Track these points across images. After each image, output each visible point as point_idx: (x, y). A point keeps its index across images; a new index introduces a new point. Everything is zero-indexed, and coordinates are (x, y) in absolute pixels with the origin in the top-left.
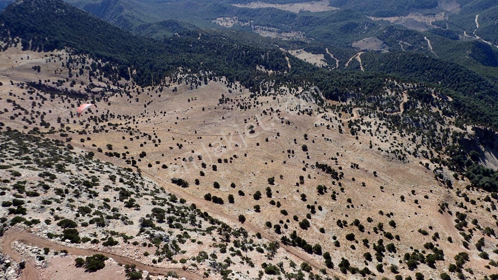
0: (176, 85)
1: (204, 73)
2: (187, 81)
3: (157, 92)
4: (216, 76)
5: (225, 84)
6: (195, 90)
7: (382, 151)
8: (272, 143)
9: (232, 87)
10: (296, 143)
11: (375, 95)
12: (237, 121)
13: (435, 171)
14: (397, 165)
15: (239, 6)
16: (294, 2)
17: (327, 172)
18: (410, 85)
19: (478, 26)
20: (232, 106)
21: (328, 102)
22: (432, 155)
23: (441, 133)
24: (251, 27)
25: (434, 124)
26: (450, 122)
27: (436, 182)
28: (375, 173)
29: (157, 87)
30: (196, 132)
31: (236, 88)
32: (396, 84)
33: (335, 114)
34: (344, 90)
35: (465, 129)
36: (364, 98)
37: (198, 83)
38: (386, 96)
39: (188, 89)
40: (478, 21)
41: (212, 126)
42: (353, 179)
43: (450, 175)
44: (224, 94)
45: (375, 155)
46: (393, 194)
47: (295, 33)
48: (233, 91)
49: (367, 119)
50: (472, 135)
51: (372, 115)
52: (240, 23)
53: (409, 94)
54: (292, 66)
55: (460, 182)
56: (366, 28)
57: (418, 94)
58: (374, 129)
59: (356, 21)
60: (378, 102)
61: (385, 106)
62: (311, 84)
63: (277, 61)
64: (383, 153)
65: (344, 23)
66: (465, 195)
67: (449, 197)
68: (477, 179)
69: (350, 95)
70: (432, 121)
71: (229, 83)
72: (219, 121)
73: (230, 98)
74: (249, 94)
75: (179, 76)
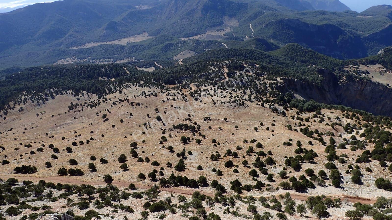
0: (22, 105)
1: (50, 91)
2: (33, 100)
3: (1, 116)
4: (62, 91)
5: (72, 94)
6: (44, 105)
7: (225, 103)
8: (127, 122)
9: (80, 95)
10: (150, 118)
11: (203, 73)
12: (89, 117)
13: (270, 107)
14: (240, 110)
15: (75, 48)
16: (120, 38)
17: (186, 130)
18: (226, 62)
19: (253, 31)
20: (83, 108)
21: (169, 86)
22: (262, 99)
23: (261, 86)
24: (90, 62)
25: (254, 81)
26: (264, 79)
27: (274, 114)
28: (226, 119)
29: (2, 112)
30: (47, 134)
31: (83, 96)
32: (216, 63)
33: (177, 91)
34: (178, 75)
35: (276, 80)
36: (196, 77)
37: (44, 99)
38: (212, 71)
39: (36, 106)
40: (252, 28)
41: (63, 126)
42: (210, 128)
43: (281, 108)
44: (73, 102)
45: (220, 108)
46: (247, 130)
47: (127, 59)
48: (80, 98)
49: (203, 88)
50: (282, 83)
51: (206, 84)
52: (80, 60)
53: (228, 67)
54: (131, 72)
55: (290, 111)
56: (180, 45)
57: (234, 66)
58: (212, 92)
59: (172, 42)
60: (208, 77)
61: (213, 77)
62: (150, 77)
63: (116, 70)
64: (226, 105)
65: (163, 45)
66: (298, 118)
67: (288, 122)
68: (301, 105)
69: (184, 78)
70: (252, 80)
71: (76, 93)
72: (71, 122)
73: (79, 104)
74: (96, 97)
75: (23, 98)
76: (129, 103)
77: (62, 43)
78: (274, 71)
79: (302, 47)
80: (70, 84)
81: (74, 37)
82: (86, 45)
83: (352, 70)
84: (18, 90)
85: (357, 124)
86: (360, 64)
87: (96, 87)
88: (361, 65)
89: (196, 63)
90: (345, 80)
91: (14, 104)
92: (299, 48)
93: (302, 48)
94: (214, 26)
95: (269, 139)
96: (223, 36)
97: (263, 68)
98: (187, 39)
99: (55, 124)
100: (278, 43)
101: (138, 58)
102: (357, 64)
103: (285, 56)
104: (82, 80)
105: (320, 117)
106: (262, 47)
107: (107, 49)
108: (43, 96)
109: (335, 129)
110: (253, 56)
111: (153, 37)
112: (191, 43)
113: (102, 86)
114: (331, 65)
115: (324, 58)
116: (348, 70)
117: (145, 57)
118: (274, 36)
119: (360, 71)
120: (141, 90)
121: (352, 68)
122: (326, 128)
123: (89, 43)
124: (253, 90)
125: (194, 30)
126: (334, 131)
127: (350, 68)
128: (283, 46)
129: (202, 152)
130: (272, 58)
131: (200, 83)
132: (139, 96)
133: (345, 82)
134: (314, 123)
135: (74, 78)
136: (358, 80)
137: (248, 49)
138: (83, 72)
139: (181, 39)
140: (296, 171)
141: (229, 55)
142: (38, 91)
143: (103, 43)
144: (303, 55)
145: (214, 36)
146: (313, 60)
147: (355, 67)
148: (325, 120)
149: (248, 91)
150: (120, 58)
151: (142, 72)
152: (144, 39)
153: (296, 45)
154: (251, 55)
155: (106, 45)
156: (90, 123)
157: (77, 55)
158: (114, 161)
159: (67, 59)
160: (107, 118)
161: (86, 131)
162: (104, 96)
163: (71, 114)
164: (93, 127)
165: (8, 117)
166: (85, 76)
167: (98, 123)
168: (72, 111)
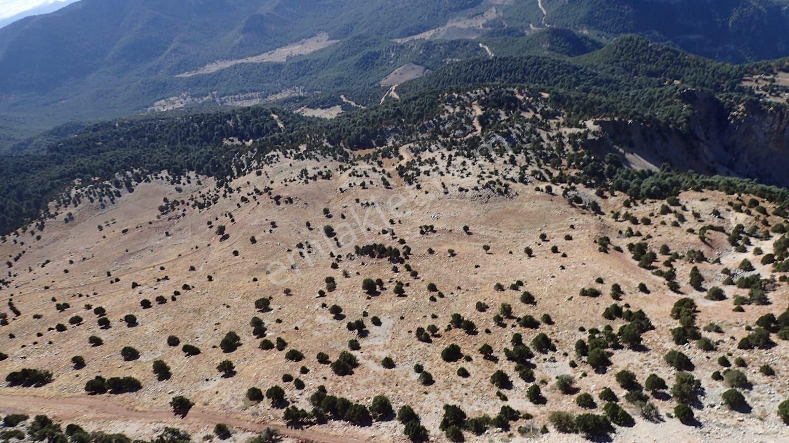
0: (71, 209)
1: (124, 175)
2: (92, 196)
3: (33, 233)
4: (148, 174)
5: (168, 180)
6: (112, 207)
7: (467, 191)
8: (264, 243)
9: (182, 182)
10: (311, 229)
11: (429, 119)
12: (194, 230)
13: (565, 193)
14: (499, 205)
15: (186, 75)
16: (272, 48)
17: (380, 257)
18: (478, 91)
19: (545, 12)
20: (184, 210)
21: (357, 153)
22: (550, 174)
23: (552, 143)
24: (215, 101)
25: (535, 133)
26: (558, 125)
27: (573, 210)
28: (466, 228)
29: (35, 224)
30: (109, 274)
31: (189, 182)
32: (456, 96)
33: (372, 164)
34: (377, 127)
35: (585, 126)
36: (413, 130)
37: (114, 194)
38: (446, 115)
39: (97, 209)
40: (543, 6)
41: (143, 254)
42: (431, 252)
43: (590, 194)
44: (168, 197)
45: (457, 202)
46: (511, 253)
47: (288, 91)
48: (183, 188)
49: (426, 155)
50: (597, 132)
51: (433, 147)
52: (196, 99)
53: (481, 103)
54: (285, 124)
55: (612, 200)
56: (393, 55)
57: (495, 101)
58: (442, 165)
59: (376, 49)
60: (438, 128)
61: (450, 129)
62: (321, 135)
63: (256, 122)
64: (469, 194)
65: (359, 56)
66: (627, 217)
67: (604, 227)
68: (635, 186)
69: (389, 133)
70: (531, 129)
71: (174, 177)
72: (158, 242)
73: (179, 200)
74: (214, 184)
75: (73, 192)
76: (271, 198)
77: (159, 67)
78: (581, 105)
79: (648, 43)
80: (165, 158)
81: (182, 53)
82: (207, 66)
83: (760, 86)
84: (65, 176)
85: (760, 225)
86: (779, 70)
87: (214, 163)
88: (781, 74)
89: (415, 99)
90: (742, 111)
91: (57, 207)
92: (643, 45)
93: (650, 45)
94: (463, 9)
95: (553, 277)
96: (481, 27)
97: (558, 100)
98: (407, 39)
99: (127, 251)
100: (598, 35)
101: (309, 87)
102: (772, 72)
103: (612, 63)
104: (190, 147)
105: (675, 212)
106: (563, 47)
107: (247, 72)
108: (109, 186)
109: (706, 243)
110: (542, 72)
111: (338, 41)
112: (415, 48)
113: (226, 160)
114: (713, 76)
115: (698, 63)
116: (751, 87)
117: (322, 83)
118: (590, 21)
119: (777, 86)
120: (299, 167)
121: (760, 81)
122: (687, 241)
123: (212, 62)
124: (532, 154)
125: (422, 20)
126: (704, 249)
127: (756, 81)
128: (609, 41)
129: (402, 318)
130: (582, 73)
131: (420, 145)
132: (294, 180)
133: (742, 115)
134: (662, 229)
135: (175, 143)
136: (771, 111)
137: (531, 57)
138: (191, 129)
139: (396, 40)
140: (596, 372)
141: (490, 72)
142: (104, 177)
143: (239, 61)
144: (651, 60)
145: (462, 29)
146: (673, 69)
147: (768, 77)
148: (686, 218)
149: (520, 158)
150: (274, 90)
151: (311, 121)
152: (320, 46)
153: (635, 39)
154: (537, 70)
155: (246, 64)
156: (193, 245)
157: (190, 89)
158: (214, 347)
159: (171, 99)
160: (226, 232)
161: (183, 264)
162: (227, 181)
163: (160, 224)
164: (198, 255)
165: (44, 234)
166: (195, 139)
167: (209, 245)
168: (167, 216)
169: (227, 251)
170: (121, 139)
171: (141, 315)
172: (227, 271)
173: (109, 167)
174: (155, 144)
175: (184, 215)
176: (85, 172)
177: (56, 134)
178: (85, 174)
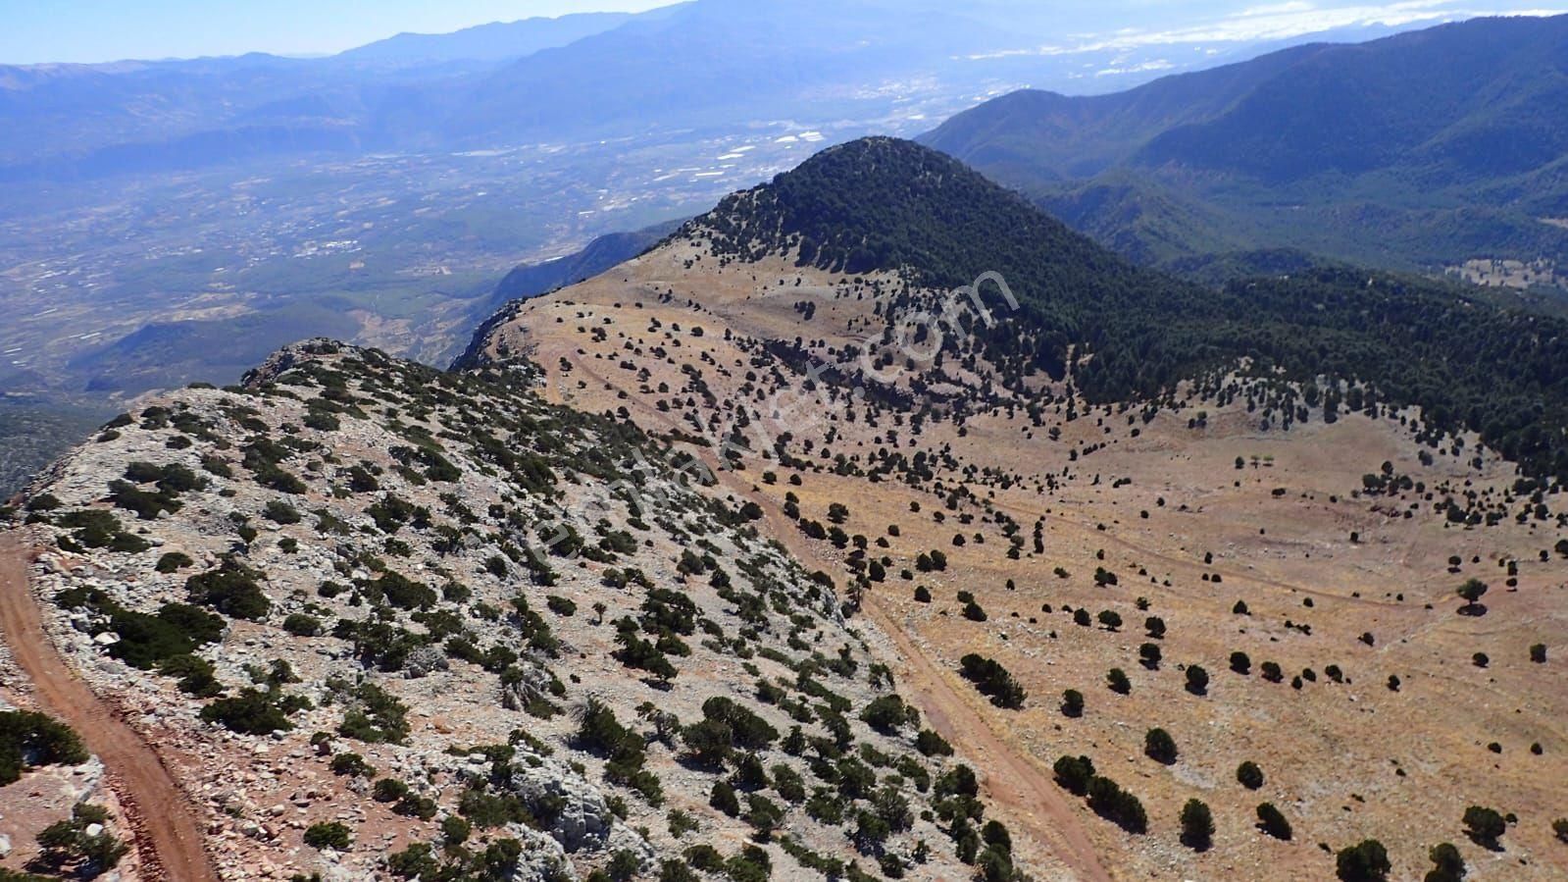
0: (1210, 408)
1: (1334, 384)
2: (1256, 399)
3: (1131, 420)
4: (1379, 400)
5: (1413, 430)
6: (1279, 433)
9: (1441, 445)
12: (1413, 558)
20: (1415, 506)
29: (1140, 407)
30: (1208, 559)
31: (1455, 452)
37: (1296, 411)
39: (1252, 426)
41: (1290, 554)
44: (1395, 464)
48: (1437, 458)
71: (1429, 429)
72: (1328, 546)
73: (1415, 480)
74: (1512, 479)
75: (1229, 379)
77: (1515, 193)
80: (1431, 382)
87: (1534, 435)
99: (1262, 532)
104: (1496, 379)
108: (1296, 395)
135: (1469, 359)
138: (1519, 343)
142: (1294, 374)
156: (1395, 590)
157: (1559, 255)
158: (1324, 847)
159: (1507, 263)
160: (1481, 600)
161: (1355, 618)
162: (1544, 487)
163: (1352, 510)
164: (1394, 615)
165: (1148, 432)
166: (1517, 367)
167: (1429, 607)
168: (1371, 501)
169: (1463, 644)
170: (1365, 312)
171: (1221, 677)
172: (1440, 690)
173: (1313, 357)
174: (1424, 347)
175: (1408, 515)
176: (1267, 350)
177: (1256, 262)
178: (1264, 353)
